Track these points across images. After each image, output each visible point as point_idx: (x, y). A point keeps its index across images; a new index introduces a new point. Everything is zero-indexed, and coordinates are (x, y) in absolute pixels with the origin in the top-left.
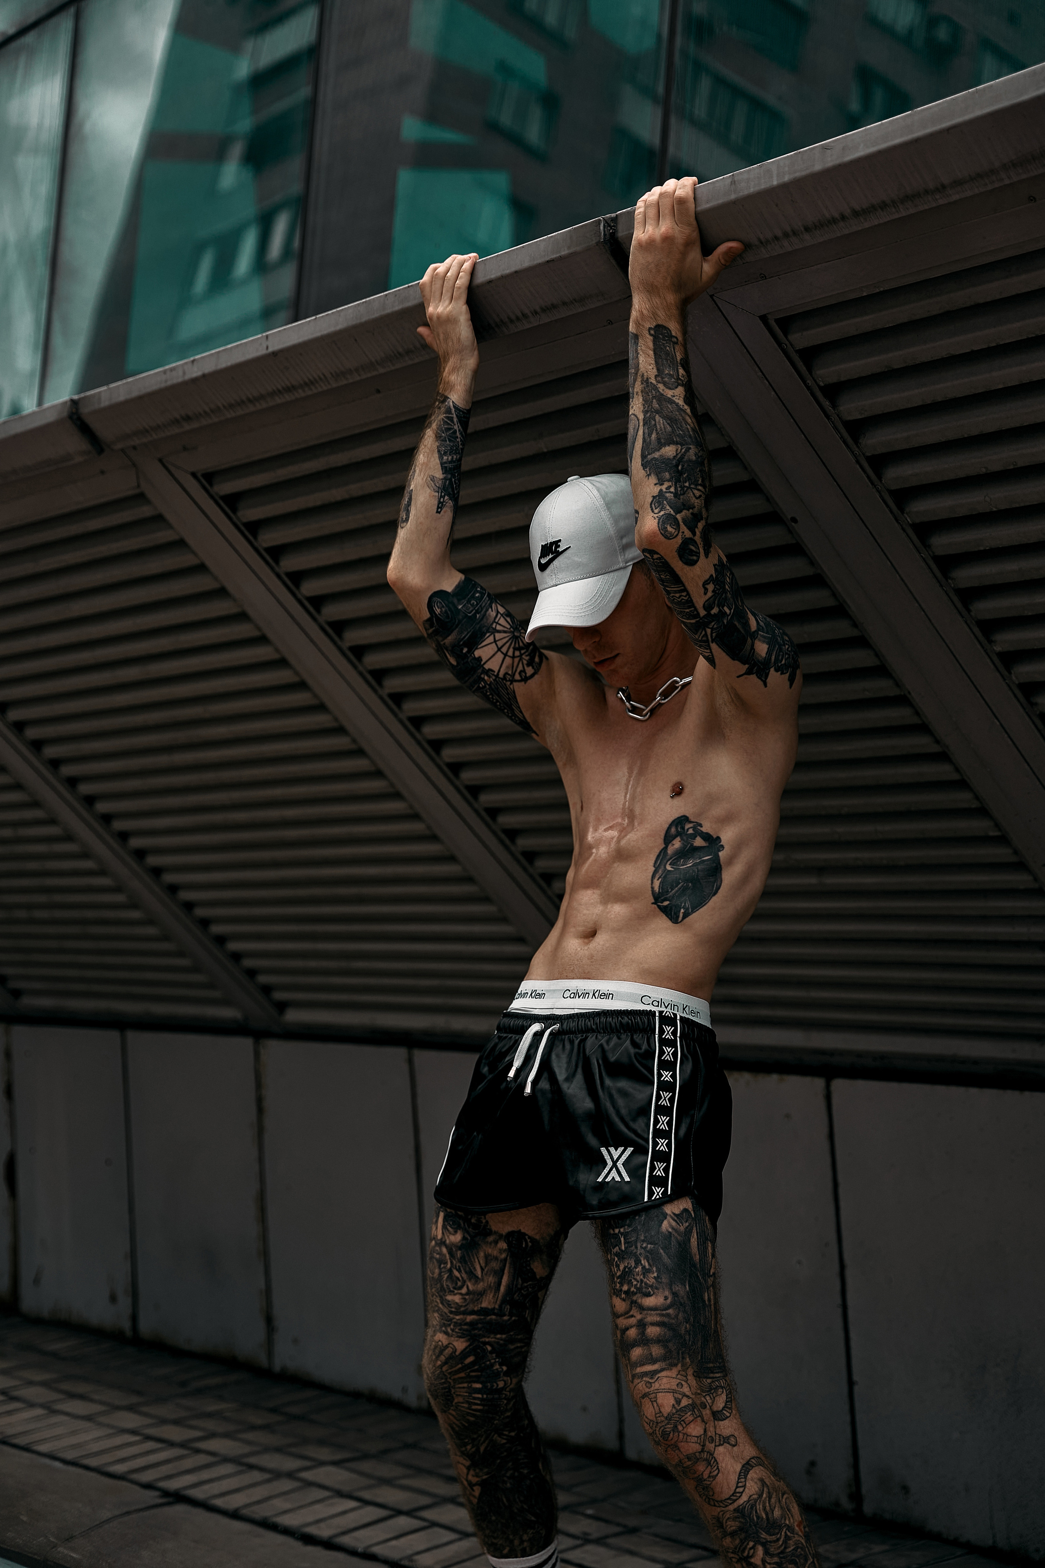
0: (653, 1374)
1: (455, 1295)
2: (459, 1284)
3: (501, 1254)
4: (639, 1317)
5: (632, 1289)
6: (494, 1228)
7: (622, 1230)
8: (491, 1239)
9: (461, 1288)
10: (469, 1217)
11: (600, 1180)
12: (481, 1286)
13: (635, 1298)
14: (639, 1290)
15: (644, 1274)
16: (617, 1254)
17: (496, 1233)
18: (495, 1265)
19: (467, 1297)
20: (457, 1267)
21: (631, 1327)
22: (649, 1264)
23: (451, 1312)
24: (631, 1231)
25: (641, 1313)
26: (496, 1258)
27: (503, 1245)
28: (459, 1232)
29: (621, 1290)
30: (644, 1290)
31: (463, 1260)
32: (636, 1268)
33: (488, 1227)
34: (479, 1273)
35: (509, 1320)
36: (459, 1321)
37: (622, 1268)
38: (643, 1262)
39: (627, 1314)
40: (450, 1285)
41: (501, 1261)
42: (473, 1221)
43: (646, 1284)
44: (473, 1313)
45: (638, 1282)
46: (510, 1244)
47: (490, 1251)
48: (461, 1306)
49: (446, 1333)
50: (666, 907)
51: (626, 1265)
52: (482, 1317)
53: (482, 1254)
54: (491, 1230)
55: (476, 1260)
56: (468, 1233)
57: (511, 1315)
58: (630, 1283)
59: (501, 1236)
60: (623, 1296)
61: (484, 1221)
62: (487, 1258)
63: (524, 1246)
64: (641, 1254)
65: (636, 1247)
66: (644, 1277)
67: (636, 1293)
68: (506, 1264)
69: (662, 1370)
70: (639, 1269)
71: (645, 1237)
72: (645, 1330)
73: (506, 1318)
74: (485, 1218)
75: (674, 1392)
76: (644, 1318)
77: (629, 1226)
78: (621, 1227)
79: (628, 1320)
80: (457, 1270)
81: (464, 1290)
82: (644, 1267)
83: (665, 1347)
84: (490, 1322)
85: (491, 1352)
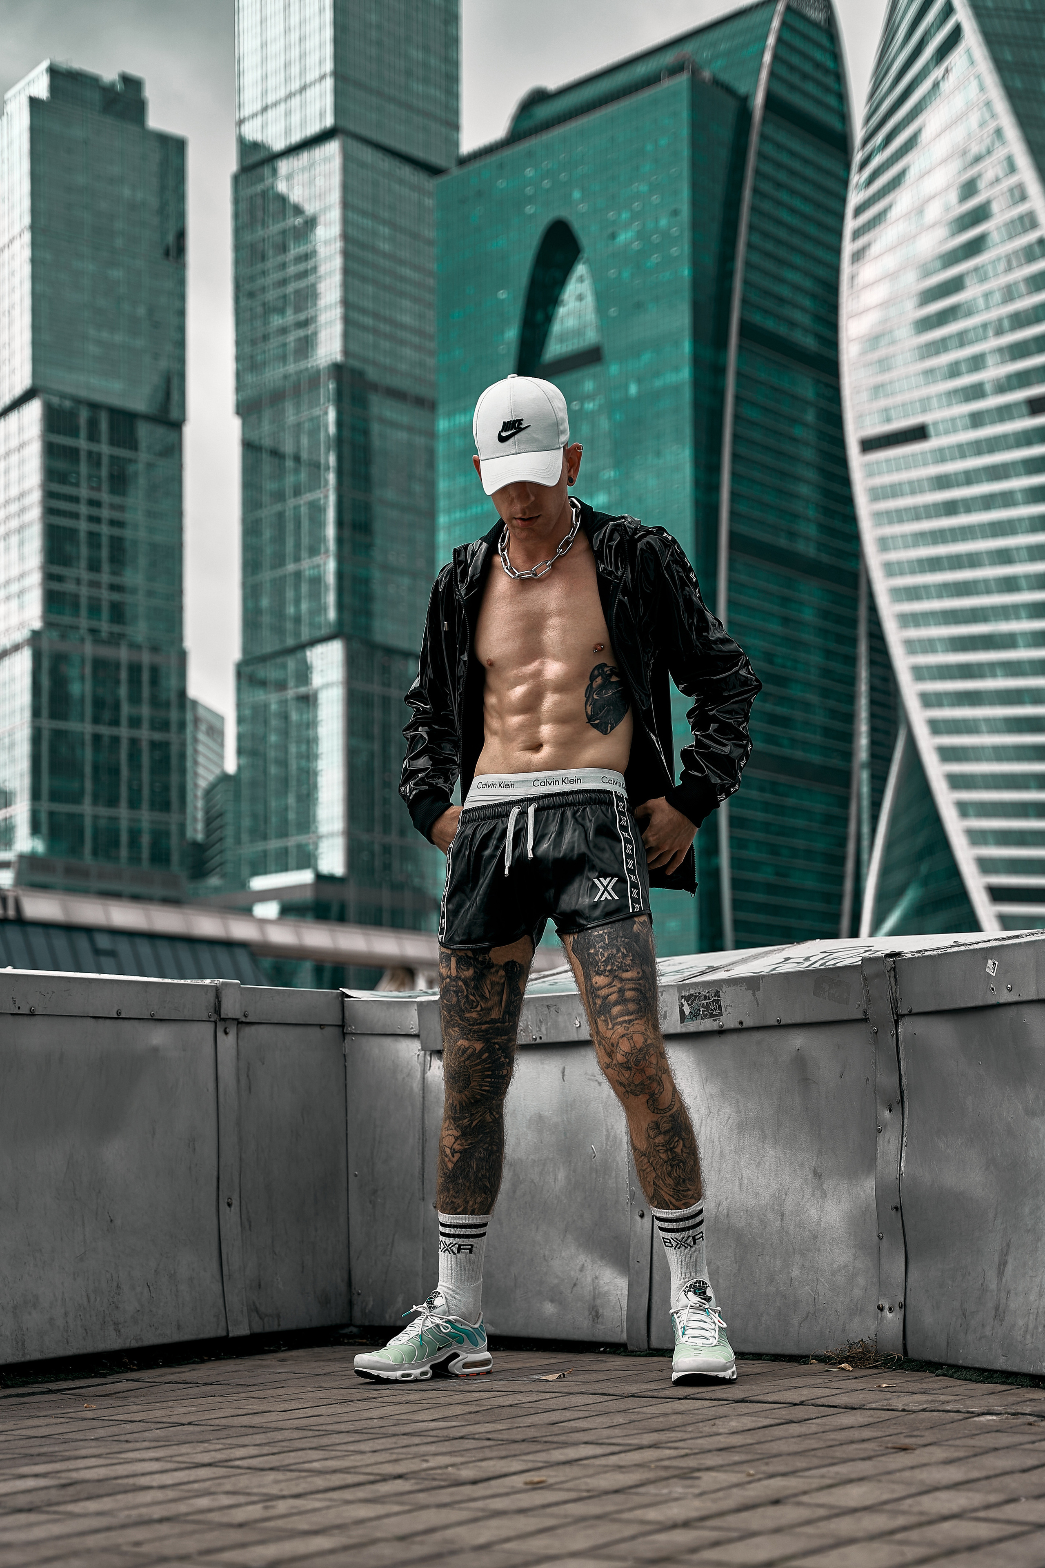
0: (630, 1021)
2: (474, 1004)
3: (500, 979)
4: (621, 984)
5: (614, 967)
6: (495, 962)
8: (493, 970)
9: (477, 1006)
10: (479, 956)
11: (596, 900)
12: (490, 1004)
13: (616, 973)
14: (619, 968)
15: (623, 958)
16: (601, 947)
17: (496, 966)
18: (498, 988)
19: (481, 1013)
20: (473, 993)
21: (613, 993)
22: (626, 951)
23: (470, 1025)
24: (612, 931)
26: (498, 983)
27: (502, 973)
28: (470, 968)
29: (605, 970)
30: (624, 968)
31: (476, 988)
32: (618, 954)
33: (492, 961)
34: (487, 995)
35: (509, 1025)
36: (476, 1030)
37: (605, 955)
38: (622, 950)
39: (611, 984)
40: (468, 1006)
41: (501, 985)
42: (481, 958)
43: (625, 964)
44: (486, 1023)
45: (619, 963)
46: (506, 972)
47: (493, 979)
48: (477, 1020)
49: (467, 1039)
50: (597, 724)
51: (608, 953)
52: (493, 1025)
53: (488, 982)
54: (493, 965)
55: (485, 986)
56: (477, 968)
57: (509, 1021)
58: (613, 964)
59: (500, 965)
60: (607, 973)
61: (488, 957)
62: (493, 984)
63: (516, 971)
64: (620, 945)
65: (617, 941)
66: (623, 960)
67: (618, 971)
68: (504, 986)
69: (636, 1019)
70: (620, 954)
71: (623, 934)
72: (624, 994)
73: (507, 1024)
74: (489, 955)
75: (643, 1034)
76: (625, 984)
77: (610, 928)
78: (604, 930)
79: (611, 989)
80: (472, 995)
81: (479, 1008)
82: (623, 953)
83: (638, 1003)
84: (498, 1028)
85: (499, 1049)
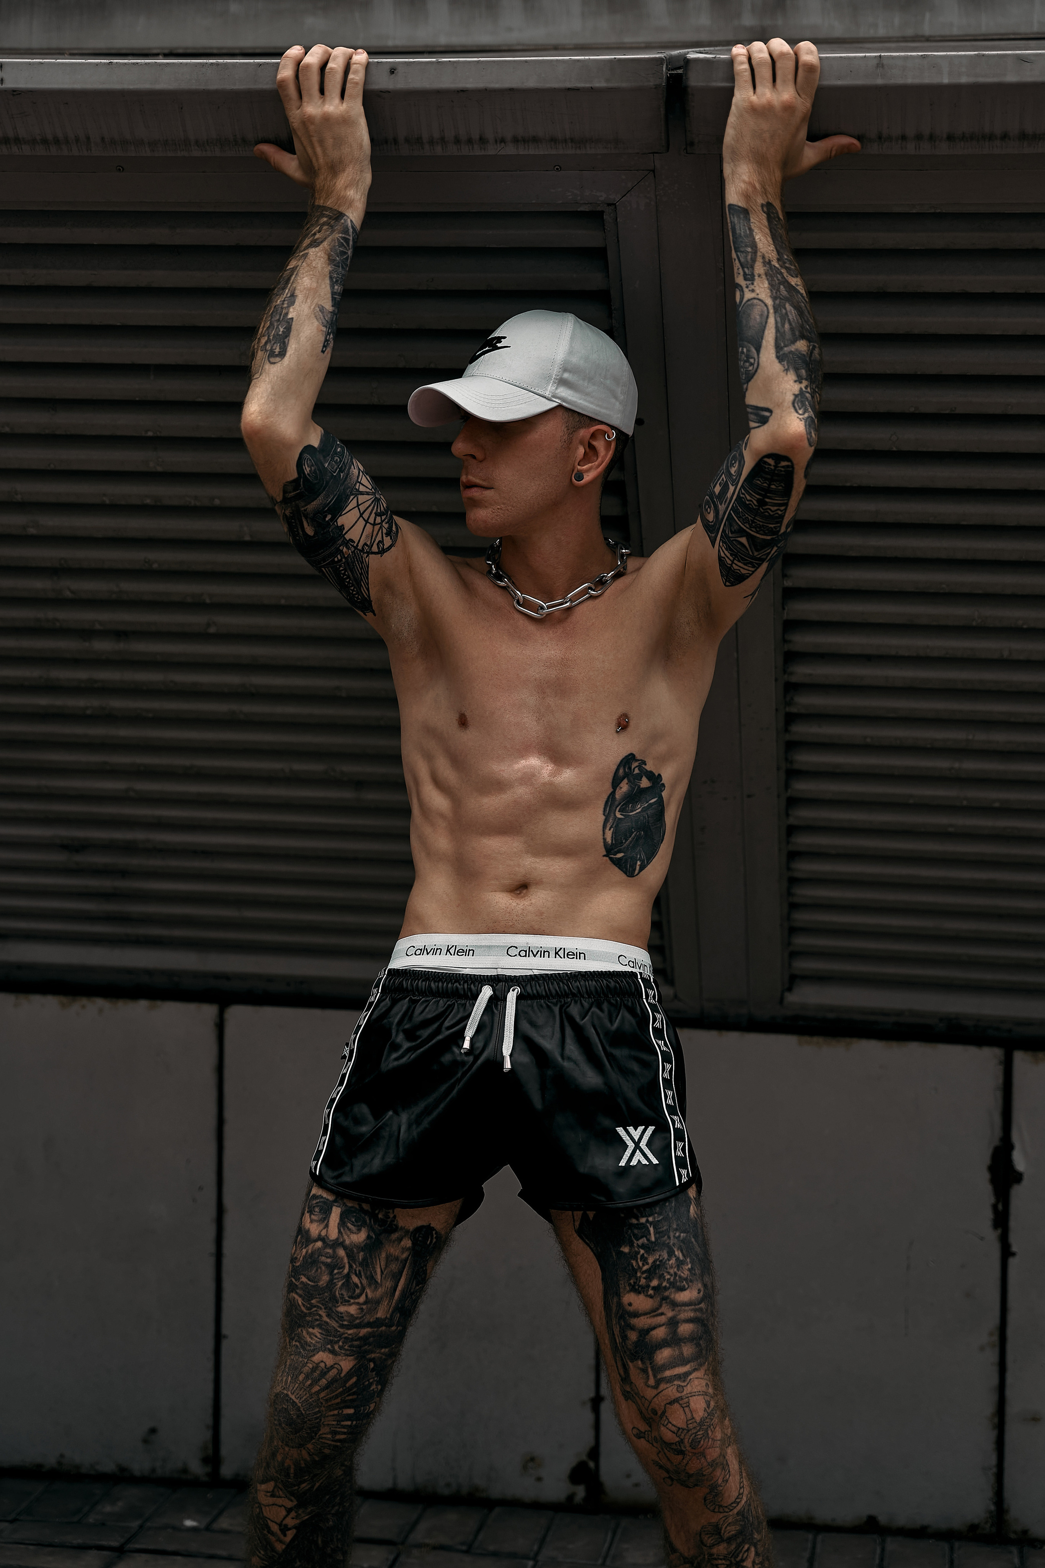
0: (687, 1374)
1: (350, 1305)
2: (358, 1291)
3: (403, 1253)
4: (670, 1314)
5: (664, 1284)
6: (401, 1223)
7: (651, 1219)
8: (394, 1236)
9: (359, 1296)
10: (377, 1212)
11: (623, 1163)
12: (378, 1293)
13: (667, 1294)
14: (673, 1284)
15: (678, 1267)
16: (643, 1246)
17: (402, 1228)
18: (394, 1267)
19: (364, 1307)
20: (358, 1272)
21: (660, 1326)
22: (683, 1255)
23: (342, 1326)
24: (661, 1220)
25: (673, 1310)
26: (397, 1259)
27: (407, 1243)
28: (363, 1230)
29: (648, 1286)
30: (678, 1284)
31: (365, 1264)
32: (669, 1260)
33: (395, 1223)
34: (378, 1277)
35: (392, 1331)
36: (350, 1337)
37: (650, 1260)
38: (676, 1253)
39: (654, 1312)
40: (345, 1293)
41: (401, 1262)
42: (380, 1216)
43: (680, 1277)
44: (369, 1325)
45: (672, 1275)
46: (415, 1243)
47: (392, 1250)
48: (357, 1318)
49: (333, 1352)
50: (620, 859)
51: (658, 1257)
52: (375, 1329)
53: (383, 1255)
54: (397, 1226)
55: (378, 1261)
56: (373, 1230)
57: (398, 1324)
58: (661, 1277)
59: (407, 1232)
60: (651, 1292)
61: (391, 1216)
62: (389, 1259)
63: (428, 1243)
64: (674, 1245)
65: (669, 1237)
66: (678, 1270)
67: (669, 1288)
68: (406, 1264)
69: (693, 1371)
70: (673, 1261)
71: (678, 1225)
72: (677, 1328)
73: (393, 1328)
74: (393, 1212)
75: (704, 1394)
76: (677, 1315)
77: (660, 1214)
78: (650, 1216)
79: (655, 1318)
80: (356, 1275)
81: (362, 1299)
82: (678, 1259)
83: (698, 1345)
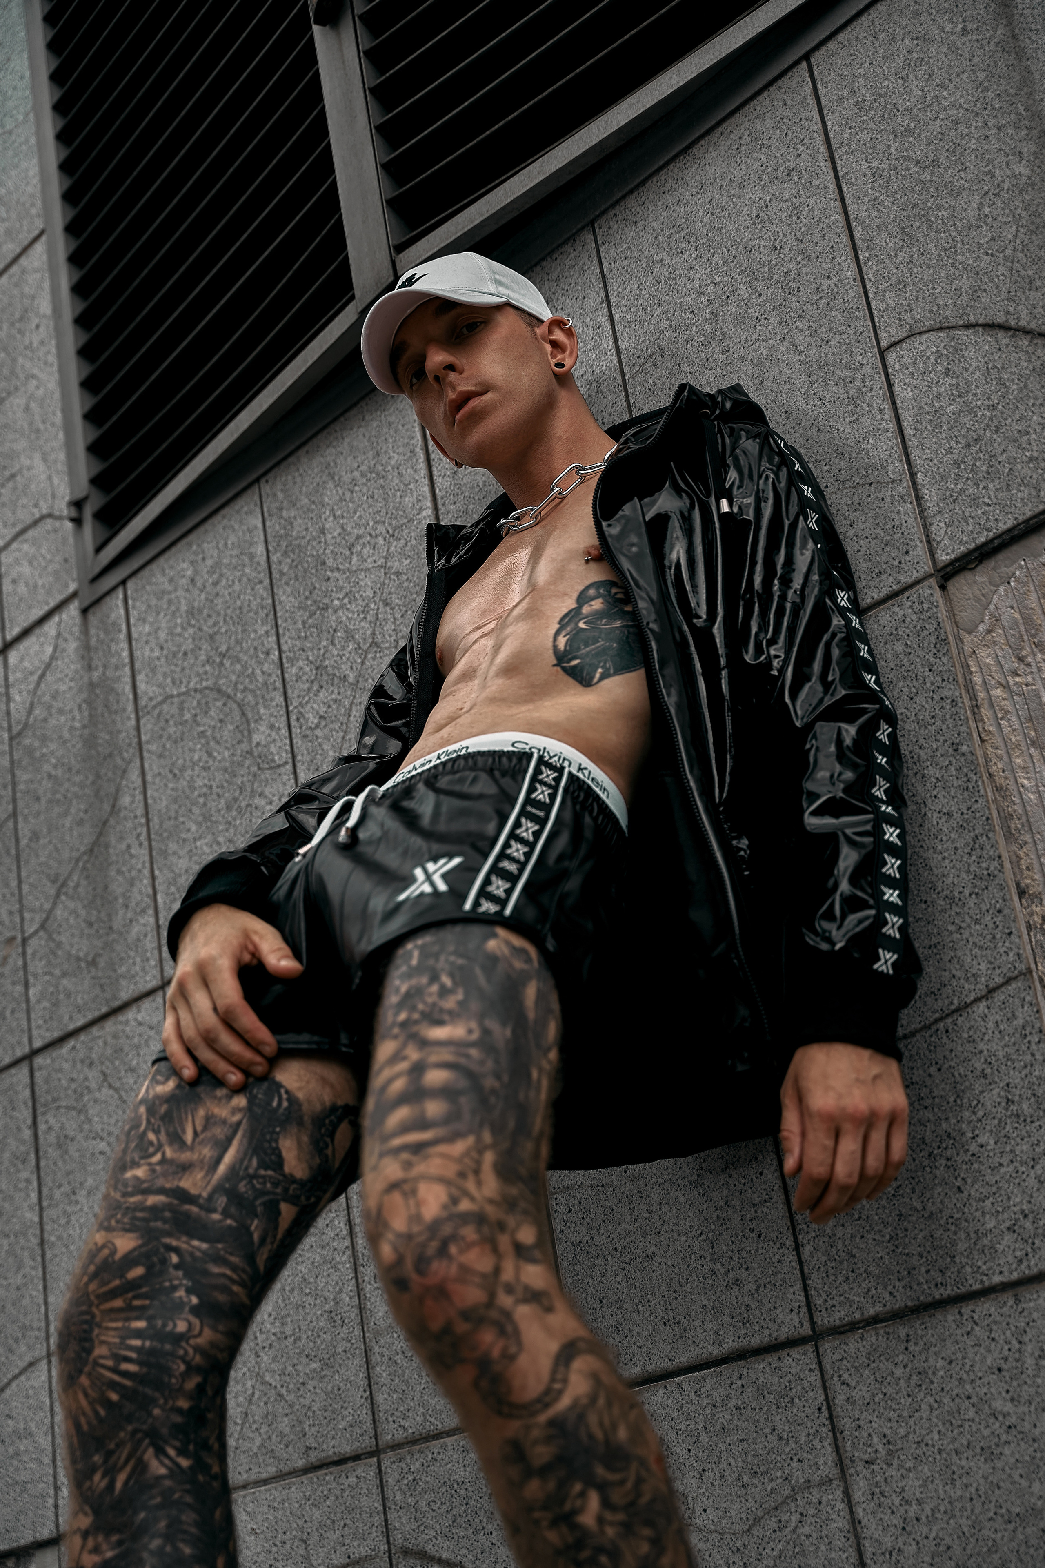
1: (139, 1167)
2: (151, 1150)
3: (233, 1115)
4: (416, 1057)
5: (415, 1016)
8: (221, 1092)
11: (401, 898)
13: (416, 1029)
14: (427, 1017)
15: (442, 995)
19: (158, 1169)
20: (156, 1129)
21: (400, 1075)
25: (421, 1051)
27: (240, 1101)
29: (395, 1024)
31: (167, 1119)
34: (189, 1136)
35: (220, 1221)
39: (396, 1058)
40: (136, 1155)
41: (231, 1126)
43: (441, 1008)
44: (161, 1193)
45: (428, 1005)
46: (250, 1101)
47: (216, 1109)
48: (145, 1183)
50: (575, 667)
51: (414, 984)
53: (200, 1114)
55: (189, 1120)
57: (226, 1213)
58: (413, 1007)
60: (396, 1031)
62: (211, 1120)
63: (274, 1104)
64: (442, 970)
65: (437, 961)
66: (440, 999)
67: (420, 1022)
68: (237, 1131)
70: (435, 988)
72: (424, 1076)
73: (216, 1216)
76: (426, 1058)
79: (397, 1066)
80: (154, 1132)
82: (443, 986)
83: (452, 1102)
84: (187, 1215)
85: (177, 1267)
